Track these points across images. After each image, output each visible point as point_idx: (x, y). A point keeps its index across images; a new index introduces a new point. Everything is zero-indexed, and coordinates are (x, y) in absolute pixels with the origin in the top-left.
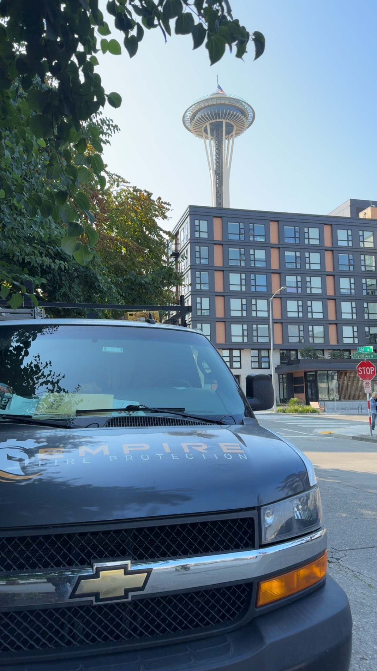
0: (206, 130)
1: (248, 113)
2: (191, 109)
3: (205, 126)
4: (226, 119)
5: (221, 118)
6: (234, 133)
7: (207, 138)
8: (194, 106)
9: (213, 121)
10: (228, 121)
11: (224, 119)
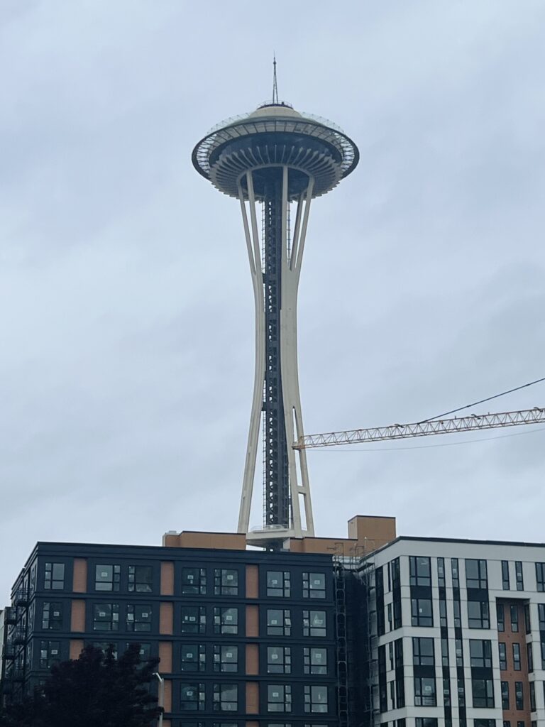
0: (244, 184)
1: (342, 148)
2: (209, 141)
3: (242, 175)
4: (290, 163)
5: (278, 161)
6: (310, 190)
7: (246, 197)
8: (215, 135)
9: (259, 167)
10: (293, 167)
11: (285, 162)
